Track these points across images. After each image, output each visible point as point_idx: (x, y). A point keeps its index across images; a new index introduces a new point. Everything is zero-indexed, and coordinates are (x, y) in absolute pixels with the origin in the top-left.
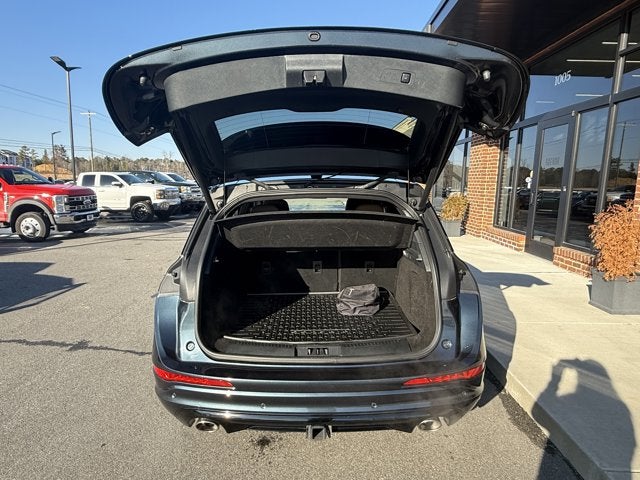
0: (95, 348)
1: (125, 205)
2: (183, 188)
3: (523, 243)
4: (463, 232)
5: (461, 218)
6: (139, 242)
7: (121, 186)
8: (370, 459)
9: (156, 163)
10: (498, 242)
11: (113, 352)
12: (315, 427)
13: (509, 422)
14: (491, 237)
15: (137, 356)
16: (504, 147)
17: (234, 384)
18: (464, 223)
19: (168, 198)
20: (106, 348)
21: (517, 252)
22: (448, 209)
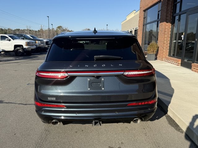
0: (7, 103)
1: (12, 49)
2: (37, 42)
3: (180, 62)
4: (156, 59)
5: (155, 53)
6: (19, 64)
7: (10, 40)
8: (116, 136)
9: (24, 31)
10: (170, 63)
11: (14, 104)
12: (96, 121)
13: (168, 124)
14: (167, 60)
15: (24, 105)
16: (173, 23)
17: (66, 106)
18: (156, 55)
19: (31, 45)
20: (11, 103)
21: (177, 66)
22: (150, 49)
